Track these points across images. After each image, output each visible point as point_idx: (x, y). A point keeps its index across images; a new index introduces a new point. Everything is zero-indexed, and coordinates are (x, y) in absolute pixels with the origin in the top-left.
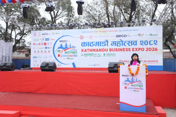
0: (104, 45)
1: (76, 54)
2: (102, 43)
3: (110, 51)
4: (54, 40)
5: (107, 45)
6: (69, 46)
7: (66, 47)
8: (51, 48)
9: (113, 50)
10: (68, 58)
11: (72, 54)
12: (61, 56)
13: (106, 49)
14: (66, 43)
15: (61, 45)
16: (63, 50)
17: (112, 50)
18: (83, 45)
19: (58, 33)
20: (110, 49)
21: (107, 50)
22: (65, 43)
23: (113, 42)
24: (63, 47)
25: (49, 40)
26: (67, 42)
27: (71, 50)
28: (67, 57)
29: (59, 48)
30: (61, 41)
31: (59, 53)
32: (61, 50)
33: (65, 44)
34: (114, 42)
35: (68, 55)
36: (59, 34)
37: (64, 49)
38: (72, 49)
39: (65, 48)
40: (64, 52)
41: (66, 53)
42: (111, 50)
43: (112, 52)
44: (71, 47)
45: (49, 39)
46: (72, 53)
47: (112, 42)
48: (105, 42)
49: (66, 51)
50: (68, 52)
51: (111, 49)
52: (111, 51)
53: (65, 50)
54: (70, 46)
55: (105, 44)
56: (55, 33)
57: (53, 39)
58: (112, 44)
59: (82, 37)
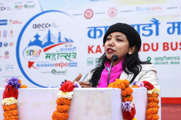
0: (147, 33)
1: (74, 60)
2: (144, 29)
3: (164, 50)
4: (21, 23)
5: (157, 34)
6: (57, 38)
7: (49, 42)
8: (11, 44)
9: (174, 47)
10: (54, 72)
11: (65, 61)
12: (34, 65)
13: (152, 44)
14: (49, 31)
15: (37, 36)
16: (42, 50)
17: (170, 46)
18: (92, 34)
19: (28, 4)
20: (164, 44)
21: (155, 48)
22: (47, 30)
23: (174, 24)
24: (41, 42)
25: (6, 24)
26: (51, 28)
27: (61, 50)
28: (50, 69)
29: (31, 44)
30: (36, 26)
31: (30, 58)
32: (36, 48)
33: (47, 33)
34: (176, 25)
35: (55, 62)
36: (33, 6)
37: (42, 46)
38: (62, 46)
39: (46, 44)
40: (43, 54)
41: (48, 56)
42: (166, 46)
43: (170, 53)
44: (62, 39)
45: (8, 22)
46: (63, 58)
47: (171, 25)
48: (150, 25)
49: (49, 52)
50: (54, 55)
51: (168, 44)
52: (168, 49)
53: (45, 50)
54: (60, 38)
55: (151, 32)
56: (23, 5)
57: (16, 22)
58: (171, 31)
59: (89, 14)
